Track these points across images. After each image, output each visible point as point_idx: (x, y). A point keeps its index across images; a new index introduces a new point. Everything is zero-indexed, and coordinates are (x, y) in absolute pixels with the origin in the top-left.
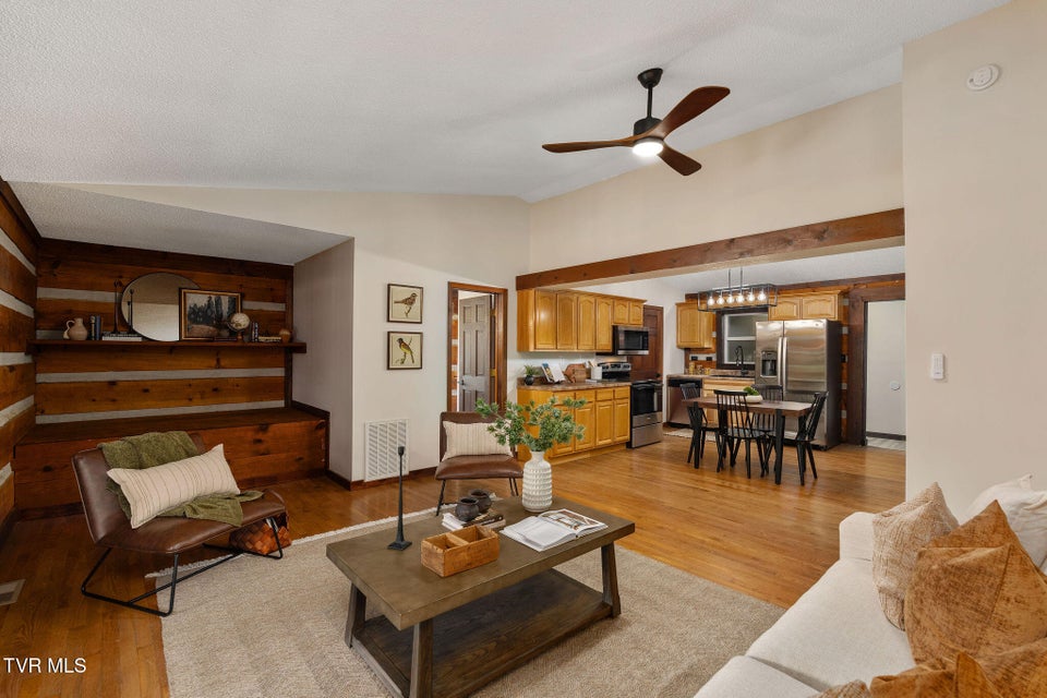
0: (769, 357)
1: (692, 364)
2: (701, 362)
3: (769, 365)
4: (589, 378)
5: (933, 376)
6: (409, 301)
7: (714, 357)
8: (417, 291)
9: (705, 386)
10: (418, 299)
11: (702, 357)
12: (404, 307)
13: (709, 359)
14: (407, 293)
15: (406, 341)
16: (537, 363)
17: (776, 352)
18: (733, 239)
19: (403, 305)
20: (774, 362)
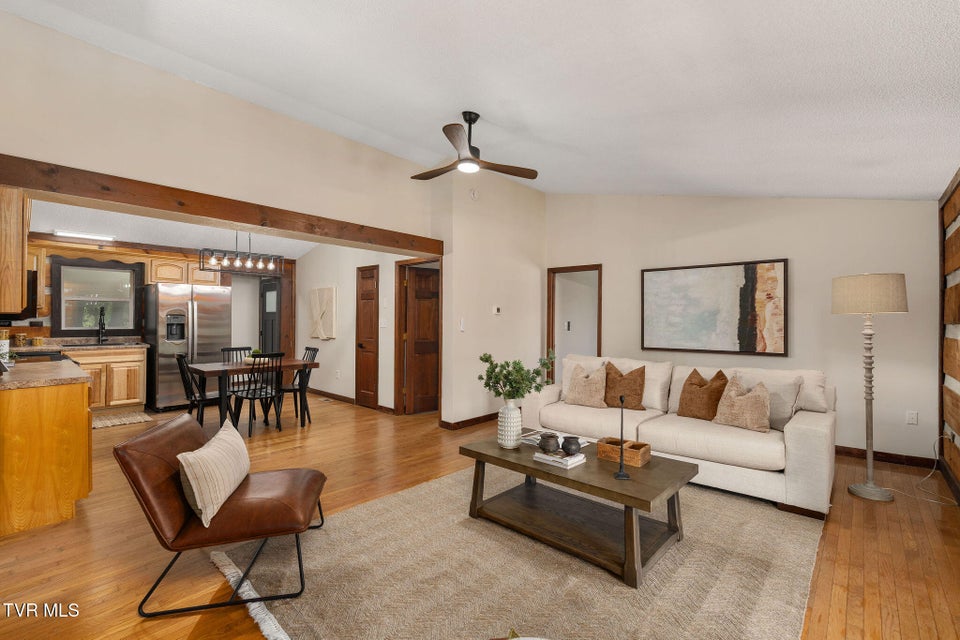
0: (175, 321)
7: (46, 323)
11: (22, 322)
13: (35, 324)
17: (185, 316)
20: (182, 326)
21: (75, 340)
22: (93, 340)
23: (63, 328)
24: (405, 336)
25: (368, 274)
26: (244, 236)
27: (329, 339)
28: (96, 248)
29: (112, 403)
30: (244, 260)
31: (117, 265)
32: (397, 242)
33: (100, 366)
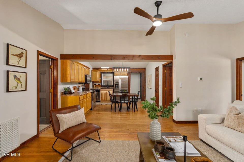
0: (117, 84)
1: (95, 86)
2: (97, 85)
3: (117, 86)
4: (78, 91)
5: (180, 87)
6: (20, 56)
7: (100, 84)
8: (24, 52)
9: (101, 91)
10: (24, 55)
11: (97, 84)
12: (17, 59)
13: (99, 84)
14: (19, 51)
15: (18, 76)
16: (67, 86)
17: (118, 83)
18: (140, 55)
19: (16, 57)
20: (118, 85)
21: (104, 87)
22: (106, 87)
23: (103, 85)
24: (166, 88)
25: (157, 69)
26: (121, 63)
27: (150, 89)
28: (107, 70)
29: (107, 100)
30: (121, 69)
31: (109, 73)
32: (153, 58)
33: (105, 93)
